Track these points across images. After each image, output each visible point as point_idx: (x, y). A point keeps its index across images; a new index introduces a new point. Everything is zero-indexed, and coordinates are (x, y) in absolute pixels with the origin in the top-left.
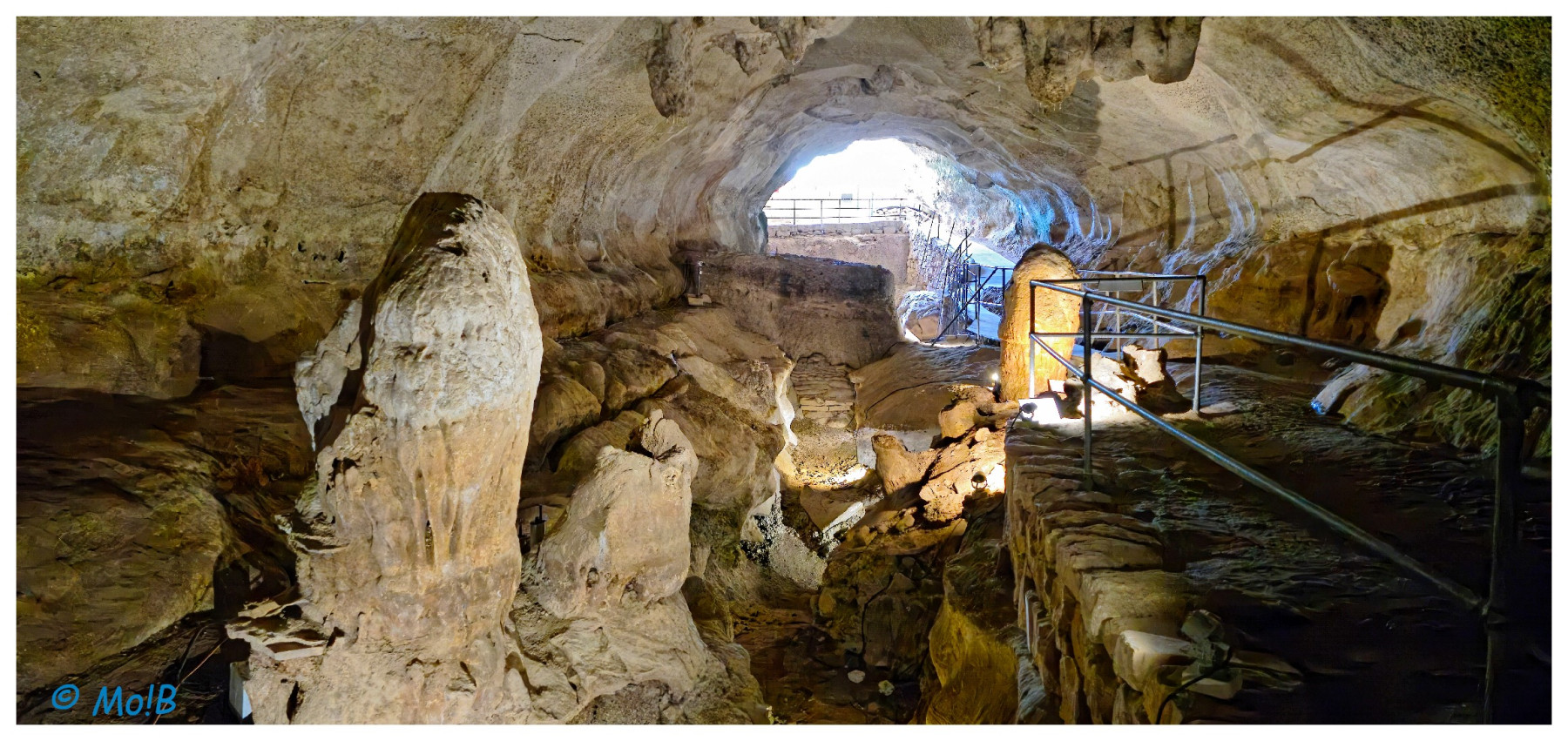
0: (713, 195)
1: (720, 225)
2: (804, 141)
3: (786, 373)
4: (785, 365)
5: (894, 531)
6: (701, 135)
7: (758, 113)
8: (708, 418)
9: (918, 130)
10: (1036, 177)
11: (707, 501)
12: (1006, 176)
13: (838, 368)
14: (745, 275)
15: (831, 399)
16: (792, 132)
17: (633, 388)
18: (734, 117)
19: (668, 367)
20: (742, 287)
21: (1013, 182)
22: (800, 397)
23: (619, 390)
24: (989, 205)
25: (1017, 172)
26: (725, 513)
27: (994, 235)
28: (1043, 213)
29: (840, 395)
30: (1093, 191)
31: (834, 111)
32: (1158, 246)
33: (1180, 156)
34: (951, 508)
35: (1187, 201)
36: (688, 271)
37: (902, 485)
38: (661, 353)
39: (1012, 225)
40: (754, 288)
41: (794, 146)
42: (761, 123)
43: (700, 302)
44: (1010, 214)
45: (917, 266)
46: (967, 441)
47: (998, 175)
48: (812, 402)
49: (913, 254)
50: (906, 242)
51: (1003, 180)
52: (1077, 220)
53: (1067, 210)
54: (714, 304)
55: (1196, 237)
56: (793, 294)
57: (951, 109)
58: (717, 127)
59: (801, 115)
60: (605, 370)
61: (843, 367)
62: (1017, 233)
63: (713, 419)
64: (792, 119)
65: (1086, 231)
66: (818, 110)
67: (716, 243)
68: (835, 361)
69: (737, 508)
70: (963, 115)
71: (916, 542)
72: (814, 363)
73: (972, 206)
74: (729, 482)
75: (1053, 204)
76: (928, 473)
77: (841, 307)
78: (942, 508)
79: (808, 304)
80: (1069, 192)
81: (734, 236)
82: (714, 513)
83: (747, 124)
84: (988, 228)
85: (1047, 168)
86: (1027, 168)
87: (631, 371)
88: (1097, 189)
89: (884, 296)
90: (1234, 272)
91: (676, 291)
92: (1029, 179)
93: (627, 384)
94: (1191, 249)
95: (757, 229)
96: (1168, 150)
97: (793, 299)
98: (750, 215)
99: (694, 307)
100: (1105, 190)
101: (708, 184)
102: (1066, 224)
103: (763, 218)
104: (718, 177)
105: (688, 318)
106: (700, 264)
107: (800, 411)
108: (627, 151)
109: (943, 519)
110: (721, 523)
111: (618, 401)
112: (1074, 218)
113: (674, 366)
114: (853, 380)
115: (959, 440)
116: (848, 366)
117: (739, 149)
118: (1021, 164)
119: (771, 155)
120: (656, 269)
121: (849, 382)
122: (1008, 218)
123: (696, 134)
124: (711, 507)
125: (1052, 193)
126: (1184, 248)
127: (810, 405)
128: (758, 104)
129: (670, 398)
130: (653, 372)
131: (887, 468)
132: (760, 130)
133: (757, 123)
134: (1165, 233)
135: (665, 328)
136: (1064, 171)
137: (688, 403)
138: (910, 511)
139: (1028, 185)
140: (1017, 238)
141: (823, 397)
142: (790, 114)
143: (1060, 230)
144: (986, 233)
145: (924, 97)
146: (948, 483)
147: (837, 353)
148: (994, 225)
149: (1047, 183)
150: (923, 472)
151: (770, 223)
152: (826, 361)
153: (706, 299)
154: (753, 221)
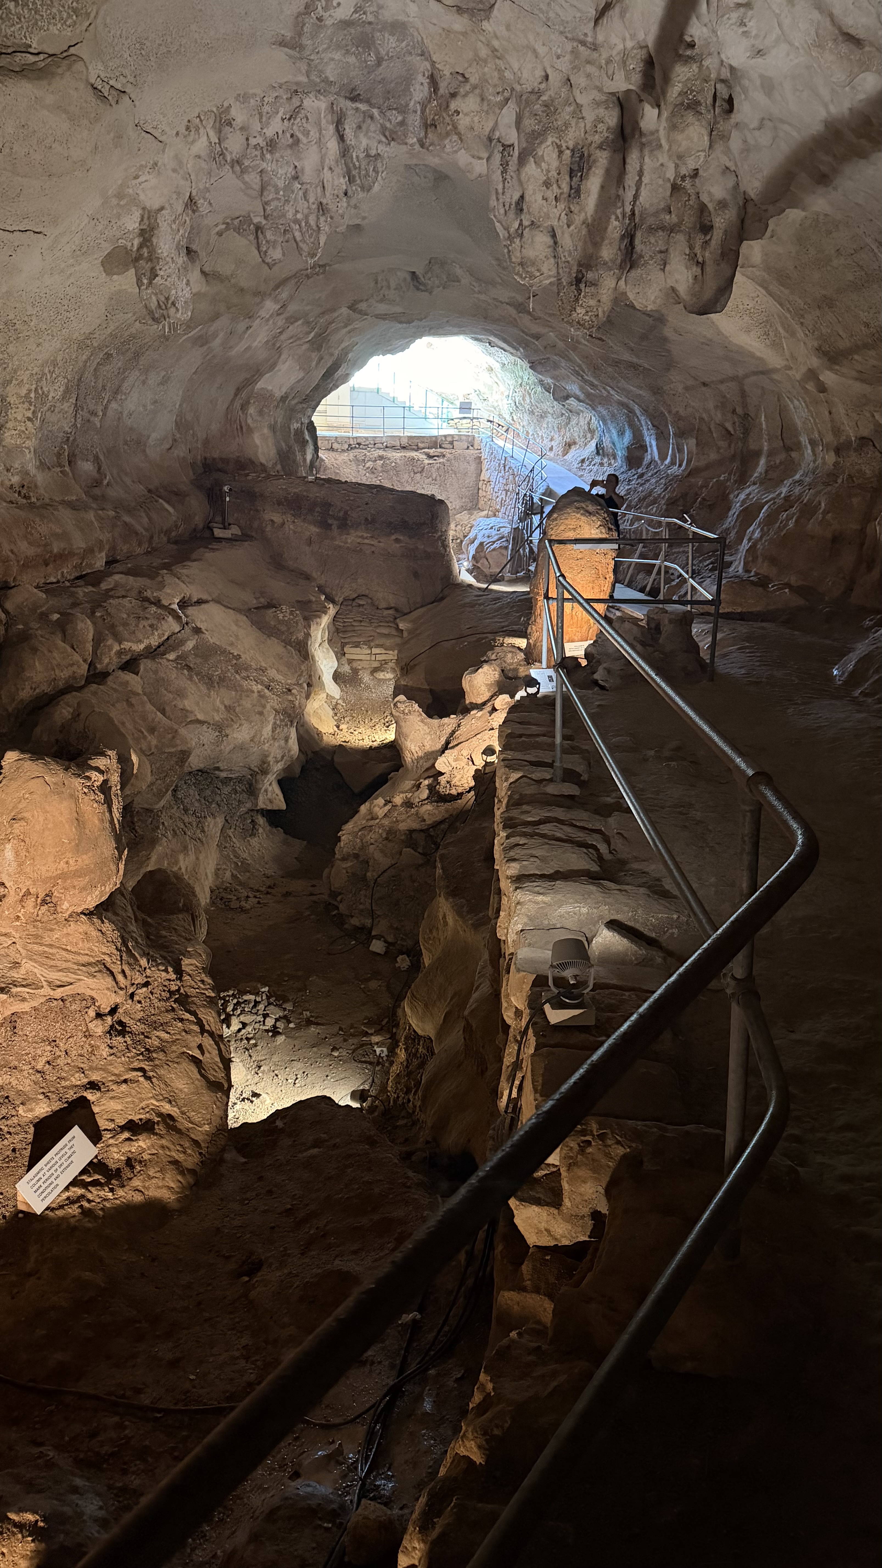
0: (248, 402)
1: (257, 439)
2: (355, 339)
3: (325, 620)
4: (325, 611)
5: (408, 804)
6: (221, 335)
7: (292, 308)
8: (216, 678)
9: (486, 330)
10: (612, 392)
11: (218, 769)
12: (581, 389)
13: (386, 612)
14: (279, 503)
15: (377, 646)
16: (337, 330)
17: (126, 645)
18: (263, 313)
19: (170, 619)
20: (277, 518)
21: (588, 395)
22: (343, 645)
23: (110, 648)
24: (569, 418)
25: (592, 385)
26: (240, 780)
27: (575, 454)
28: (621, 433)
29: (388, 642)
30: (670, 412)
31: (382, 308)
32: (729, 480)
33: (753, 378)
34: (464, 781)
35: (761, 429)
36: (213, 496)
37: (420, 754)
38: (165, 602)
39: (593, 444)
40: (290, 518)
41: (343, 345)
42: (297, 320)
43: (227, 534)
44: (592, 431)
45: (489, 488)
46: (488, 708)
47: (573, 388)
48: (357, 650)
49: (485, 475)
50: (479, 460)
51: (578, 393)
52: (654, 443)
53: (645, 432)
54: (245, 537)
55: (766, 472)
56: (334, 527)
57: (512, 311)
58: (241, 326)
59: (344, 311)
60: (94, 623)
61: (391, 612)
62: (598, 453)
63: (222, 679)
64: (336, 314)
65: (663, 458)
66: (363, 306)
67: (252, 462)
68: (383, 605)
69: (254, 774)
70: (525, 320)
71: (426, 817)
72: (360, 605)
73: (550, 419)
74: (241, 747)
75: (632, 425)
76: (447, 743)
77: (391, 544)
78: (455, 781)
79: (352, 538)
80: (645, 411)
81: (273, 452)
82: (226, 781)
83: (280, 321)
84: (569, 445)
85: (623, 383)
86: (601, 382)
87: (125, 624)
88: (674, 411)
89: (436, 531)
90: (789, 518)
91: (198, 520)
92: (605, 393)
93: (119, 641)
94: (761, 483)
95: (304, 443)
96: (741, 373)
97: (335, 531)
98: (295, 426)
99: (219, 540)
100: (682, 413)
101: (238, 390)
102: (643, 448)
103: (312, 428)
104: (250, 382)
105: (209, 555)
106: (226, 489)
107: (344, 660)
108: (129, 355)
109: (454, 792)
110: (236, 792)
111: (109, 659)
112: (651, 441)
113: (178, 618)
114: (401, 626)
115: (480, 707)
116: (397, 610)
117: (275, 347)
118: (596, 377)
119: (315, 356)
120: (175, 495)
121: (397, 628)
122: (589, 435)
123: (215, 335)
124: (223, 775)
125: (631, 411)
126: (754, 484)
127: (352, 652)
128: (291, 297)
129: (172, 656)
130: (151, 626)
131: (406, 737)
132: (296, 328)
133: (292, 320)
134: (736, 465)
135: (178, 569)
136: (640, 388)
137: (192, 661)
138: (426, 782)
139: (606, 401)
140: (598, 459)
141: (369, 644)
142: (333, 310)
143: (638, 453)
144: (565, 453)
145: (482, 297)
146: (465, 753)
147: (385, 595)
148: (575, 443)
149: (624, 399)
150: (443, 740)
151: (320, 433)
152: (373, 604)
153: (235, 530)
154: (299, 433)
